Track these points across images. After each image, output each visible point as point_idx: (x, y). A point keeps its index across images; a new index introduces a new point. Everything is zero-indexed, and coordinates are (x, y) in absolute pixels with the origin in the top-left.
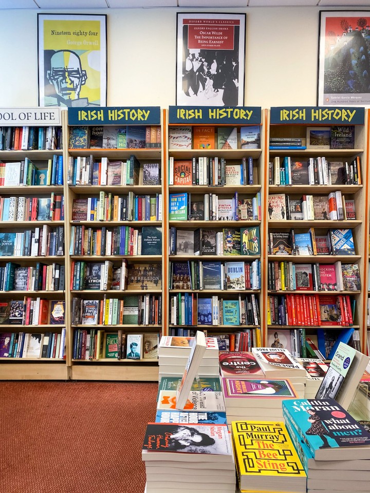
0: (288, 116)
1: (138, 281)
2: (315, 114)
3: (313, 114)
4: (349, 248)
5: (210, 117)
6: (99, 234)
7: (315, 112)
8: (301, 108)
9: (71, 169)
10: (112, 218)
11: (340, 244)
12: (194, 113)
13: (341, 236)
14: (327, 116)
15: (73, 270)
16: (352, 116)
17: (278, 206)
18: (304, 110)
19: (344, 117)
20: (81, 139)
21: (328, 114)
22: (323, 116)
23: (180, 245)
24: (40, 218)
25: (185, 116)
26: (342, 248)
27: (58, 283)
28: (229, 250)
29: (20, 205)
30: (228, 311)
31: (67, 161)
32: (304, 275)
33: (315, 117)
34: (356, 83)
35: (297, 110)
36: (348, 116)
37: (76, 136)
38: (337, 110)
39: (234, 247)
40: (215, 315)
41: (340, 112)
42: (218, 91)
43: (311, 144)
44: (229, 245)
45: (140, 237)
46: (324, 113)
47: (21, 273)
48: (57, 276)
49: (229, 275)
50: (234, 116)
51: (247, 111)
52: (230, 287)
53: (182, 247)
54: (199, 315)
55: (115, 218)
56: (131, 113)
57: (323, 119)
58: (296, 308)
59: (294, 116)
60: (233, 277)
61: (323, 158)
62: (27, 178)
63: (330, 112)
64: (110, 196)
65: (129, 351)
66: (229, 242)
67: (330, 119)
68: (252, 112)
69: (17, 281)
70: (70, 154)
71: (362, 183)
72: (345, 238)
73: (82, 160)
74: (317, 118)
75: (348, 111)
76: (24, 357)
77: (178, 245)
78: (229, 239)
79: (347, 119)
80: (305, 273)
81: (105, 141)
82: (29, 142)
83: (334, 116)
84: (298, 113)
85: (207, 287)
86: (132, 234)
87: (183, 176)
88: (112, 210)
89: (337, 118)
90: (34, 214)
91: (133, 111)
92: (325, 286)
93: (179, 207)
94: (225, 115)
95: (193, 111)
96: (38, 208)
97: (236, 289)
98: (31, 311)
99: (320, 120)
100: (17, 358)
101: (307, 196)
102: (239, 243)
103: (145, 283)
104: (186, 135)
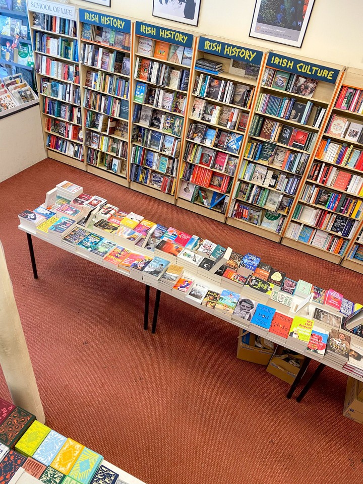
0: (210, 46)
1: (120, 130)
2: (227, 50)
3: (226, 49)
4: (236, 148)
5: (161, 36)
6: (99, 97)
7: (227, 48)
8: (219, 43)
9: (82, 52)
10: (104, 91)
11: (232, 143)
12: (151, 30)
13: (235, 139)
14: (235, 53)
15: (86, 115)
16: (253, 56)
17: (199, 108)
18: (221, 45)
19: (247, 56)
20: (88, 32)
21: (236, 52)
22: (232, 52)
23: (143, 116)
24: (69, 79)
25: (145, 31)
26: (232, 147)
27: (79, 120)
28: (167, 128)
29: (59, 68)
30: (162, 164)
31: (80, 46)
32: (208, 156)
33: (227, 51)
34: (283, 17)
35: (216, 44)
36: (250, 56)
37: (85, 29)
38: (243, 50)
39: (170, 127)
40: (154, 164)
41: (245, 51)
42: (181, 4)
43: (233, 66)
44: (167, 125)
45: (119, 105)
46: (233, 50)
47: (63, 108)
48: (79, 116)
49: (165, 143)
50: (176, 38)
51: (184, 36)
52: (164, 151)
53: (144, 117)
54: (147, 160)
55: (105, 91)
56: (114, 21)
57: (232, 55)
58: (198, 173)
59: (213, 48)
60: (167, 145)
61: (231, 83)
62: (61, 51)
63: (238, 50)
64: (104, 75)
65: (113, 167)
66: (168, 123)
67: (237, 56)
68: (187, 37)
69: (61, 112)
70: (82, 42)
71: (250, 108)
72: (236, 140)
73: (89, 47)
74: (228, 53)
75: (251, 52)
76: (66, 154)
77: (141, 115)
78: (168, 121)
79: (248, 58)
80: (209, 155)
81: (104, 34)
82: (60, 27)
83: (240, 54)
84: (216, 46)
85: (152, 146)
86: (115, 103)
87: (145, 71)
88: (105, 84)
89: (242, 56)
90: (67, 76)
91: (115, 19)
92: (218, 167)
93: (140, 93)
94: (170, 36)
95: (150, 28)
96: (68, 72)
97: (167, 153)
98: (68, 131)
99: (230, 55)
100: (63, 153)
101: (217, 107)
102: (173, 124)
103: (124, 132)
104: (149, 43)
